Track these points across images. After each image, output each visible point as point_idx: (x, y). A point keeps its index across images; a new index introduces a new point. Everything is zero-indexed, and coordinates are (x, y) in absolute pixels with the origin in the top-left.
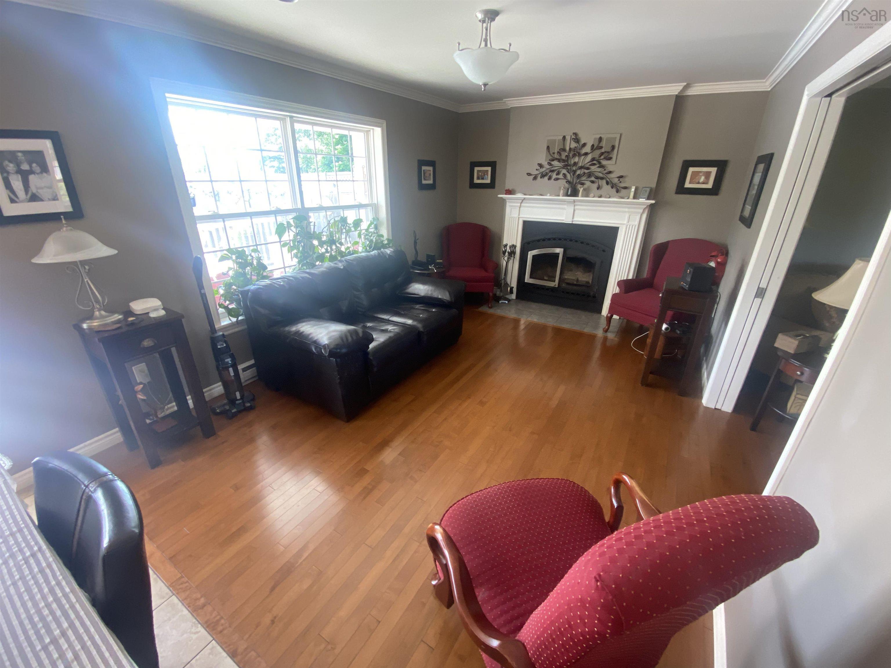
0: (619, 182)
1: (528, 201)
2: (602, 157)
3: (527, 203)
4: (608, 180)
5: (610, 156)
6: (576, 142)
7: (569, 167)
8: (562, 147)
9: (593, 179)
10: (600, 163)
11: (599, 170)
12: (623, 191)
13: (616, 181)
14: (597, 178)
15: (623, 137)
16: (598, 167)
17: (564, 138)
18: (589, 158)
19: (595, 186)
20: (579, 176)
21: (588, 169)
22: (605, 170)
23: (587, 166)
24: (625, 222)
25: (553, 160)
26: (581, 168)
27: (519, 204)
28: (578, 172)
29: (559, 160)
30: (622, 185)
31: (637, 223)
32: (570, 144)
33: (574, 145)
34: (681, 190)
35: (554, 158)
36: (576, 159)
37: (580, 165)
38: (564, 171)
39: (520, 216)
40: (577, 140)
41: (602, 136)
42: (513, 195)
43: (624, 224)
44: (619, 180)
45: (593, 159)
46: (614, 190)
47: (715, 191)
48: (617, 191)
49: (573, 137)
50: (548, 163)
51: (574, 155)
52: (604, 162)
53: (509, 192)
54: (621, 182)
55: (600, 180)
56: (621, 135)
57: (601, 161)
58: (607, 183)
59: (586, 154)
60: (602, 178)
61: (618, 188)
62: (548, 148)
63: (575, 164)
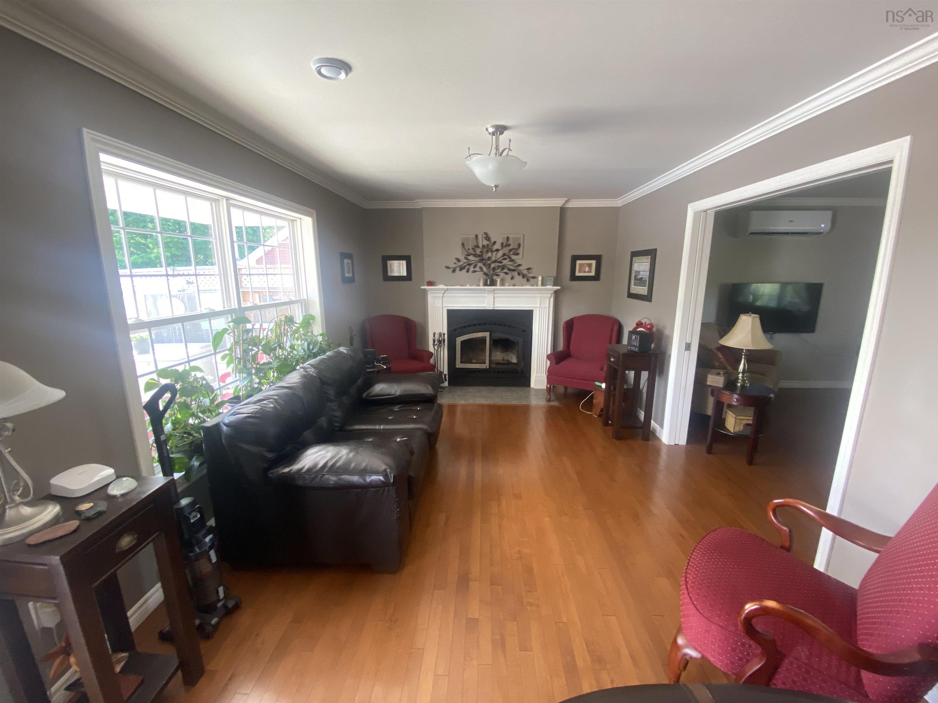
0: (528, 273)
1: (450, 291)
2: (511, 253)
3: (448, 293)
4: (519, 271)
5: (518, 252)
6: (487, 240)
7: (484, 261)
8: (475, 244)
9: (506, 270)
10: (510, 258)
11: (511, 263)
12: (532, 280)
13: (525, 272)
14: (510, 270)
15: (526, 237)
16: (510, 261)
17: (477, 236)
18: (500, 254)
19: (509, 276)
20: (494, 269)
21: (501, 262)
22: (515, 263)
23: (499, 260)
24: (538, 305)
25: (469, 255)
26: (495, 262)
27: (442, 295)
28: (493, 265)
29: (475, 255)
30: (531, 275)
31: (547, 305)
32: (482, 242)
33: (486, 243)
34: (574, 278)
35: (469, 253)
36: (489, 254)
37: (493, 259)
38: (480, 265)
39: (444, 305)
40: (488, 238)
41: (509, 236)
42: (434, 286)
43: (537, 307)
44: (528, 272)
45: (504, 255)
46: (525, 279)
47: (596, 278)
48: (528, 280)
49: (484, 236)
50: (465, 257)
51: (487, 252)
52: (513, 257)
53: (430, 284)
54: (529, 273)
55: (512, 272)
56: (524, 236)
57: (511, 256)
58: (519, 274)
59: (497, 250)
60: (514, 270)
61: (528, 277)
62: (463, 244)
63: (489, 258)
